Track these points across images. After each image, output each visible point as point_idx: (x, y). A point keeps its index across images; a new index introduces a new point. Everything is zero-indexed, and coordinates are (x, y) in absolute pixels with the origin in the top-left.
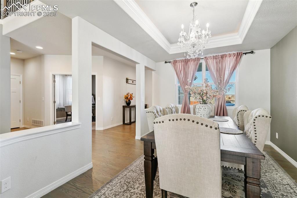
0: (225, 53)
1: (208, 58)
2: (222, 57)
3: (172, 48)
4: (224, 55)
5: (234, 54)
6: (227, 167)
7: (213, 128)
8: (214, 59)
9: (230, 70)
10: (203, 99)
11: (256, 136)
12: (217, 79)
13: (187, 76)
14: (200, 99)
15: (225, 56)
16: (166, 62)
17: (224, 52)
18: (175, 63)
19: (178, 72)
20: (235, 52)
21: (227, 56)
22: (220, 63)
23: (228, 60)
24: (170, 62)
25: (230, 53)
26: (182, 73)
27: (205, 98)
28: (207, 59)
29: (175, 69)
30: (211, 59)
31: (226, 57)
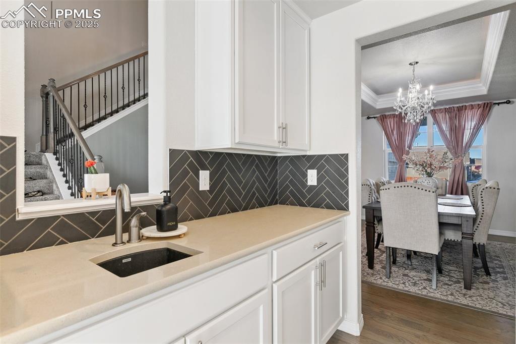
0: (464, 104)
1: (437, 112)
2: (460, 109)
3: (380, 100)
4: (462, 106)
5: (479, 105)
6: (453, 240)
7: (431, 192)
8: (447, 113)
9: (472, 127)
10: (426, 171)
11: (483, 208)
12: (451, 142)
13: (403, 138)
14: (422, 171)
15: (464, 108)
16: (368, 118)
17: (462, 103)
18: (383, 118)
19: (388, 132)
20: (480, 103)
21: (467, 108)
22: (456, 118)
23: (469, 114)
24: (375, 118)
25: (473, 104)
26: (395, 133)
27: (429, 170)
28: (435, 113)
29: (383, 127)
30: (442, 112)
31: (465, 110)
